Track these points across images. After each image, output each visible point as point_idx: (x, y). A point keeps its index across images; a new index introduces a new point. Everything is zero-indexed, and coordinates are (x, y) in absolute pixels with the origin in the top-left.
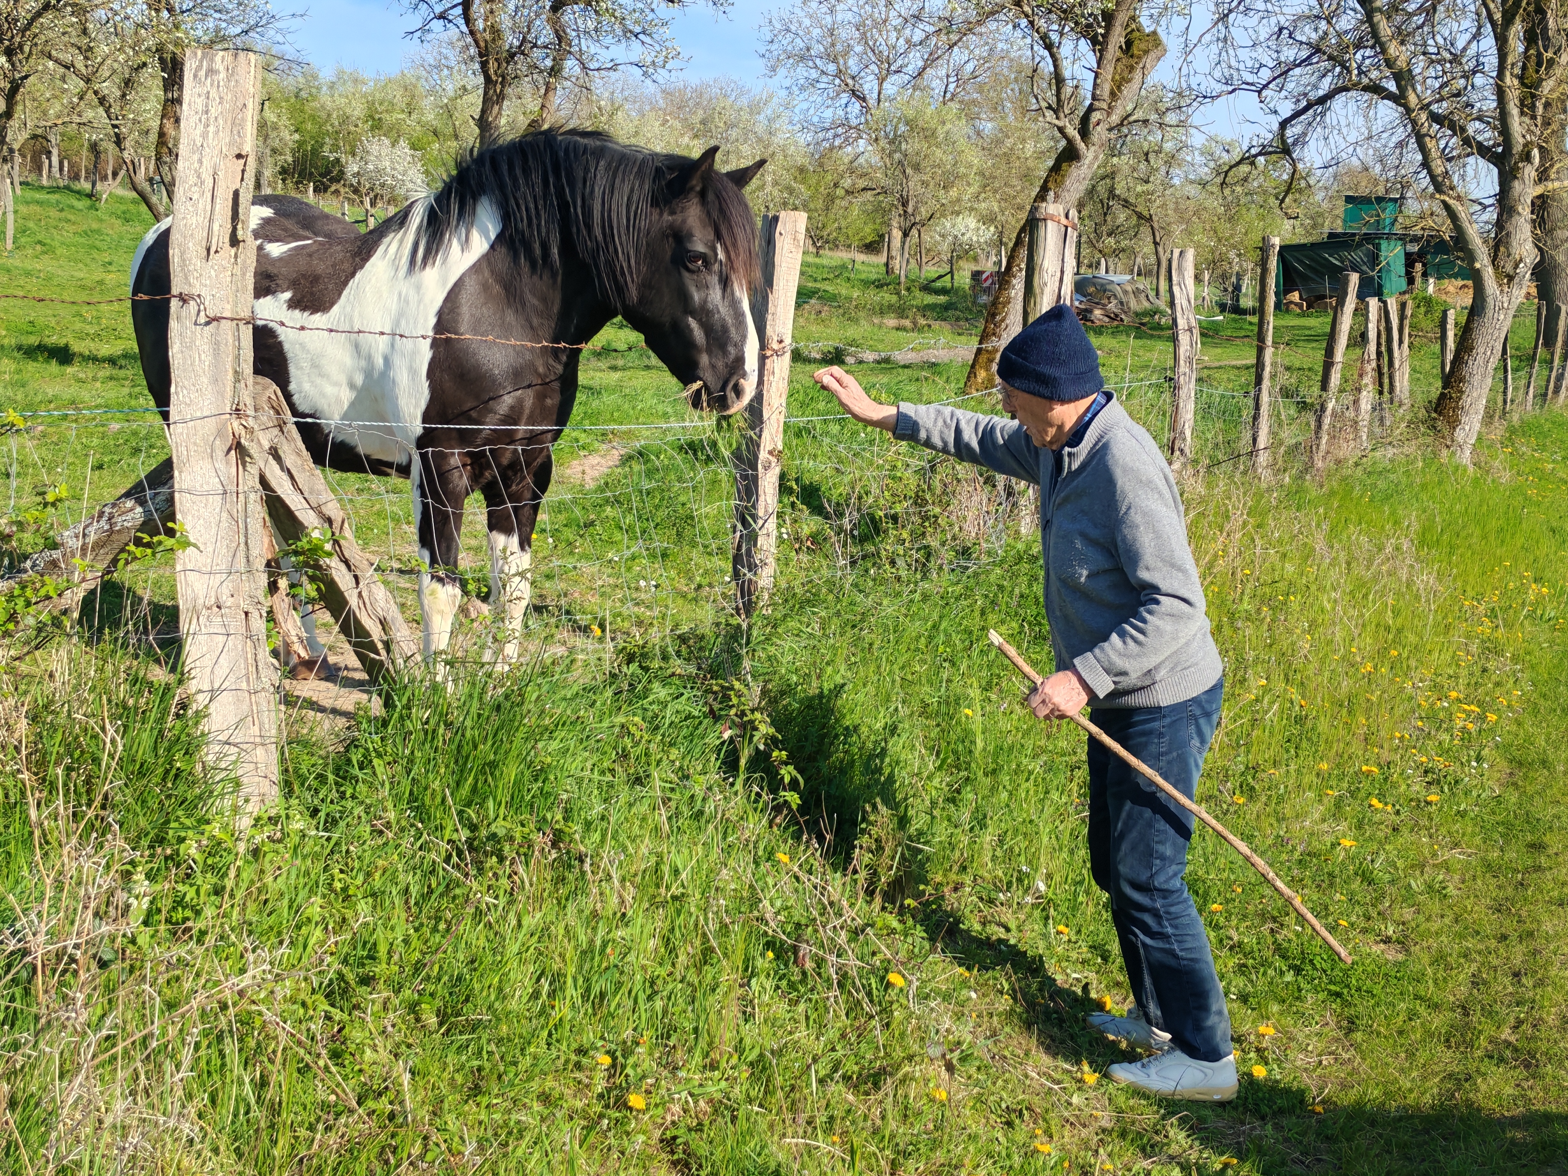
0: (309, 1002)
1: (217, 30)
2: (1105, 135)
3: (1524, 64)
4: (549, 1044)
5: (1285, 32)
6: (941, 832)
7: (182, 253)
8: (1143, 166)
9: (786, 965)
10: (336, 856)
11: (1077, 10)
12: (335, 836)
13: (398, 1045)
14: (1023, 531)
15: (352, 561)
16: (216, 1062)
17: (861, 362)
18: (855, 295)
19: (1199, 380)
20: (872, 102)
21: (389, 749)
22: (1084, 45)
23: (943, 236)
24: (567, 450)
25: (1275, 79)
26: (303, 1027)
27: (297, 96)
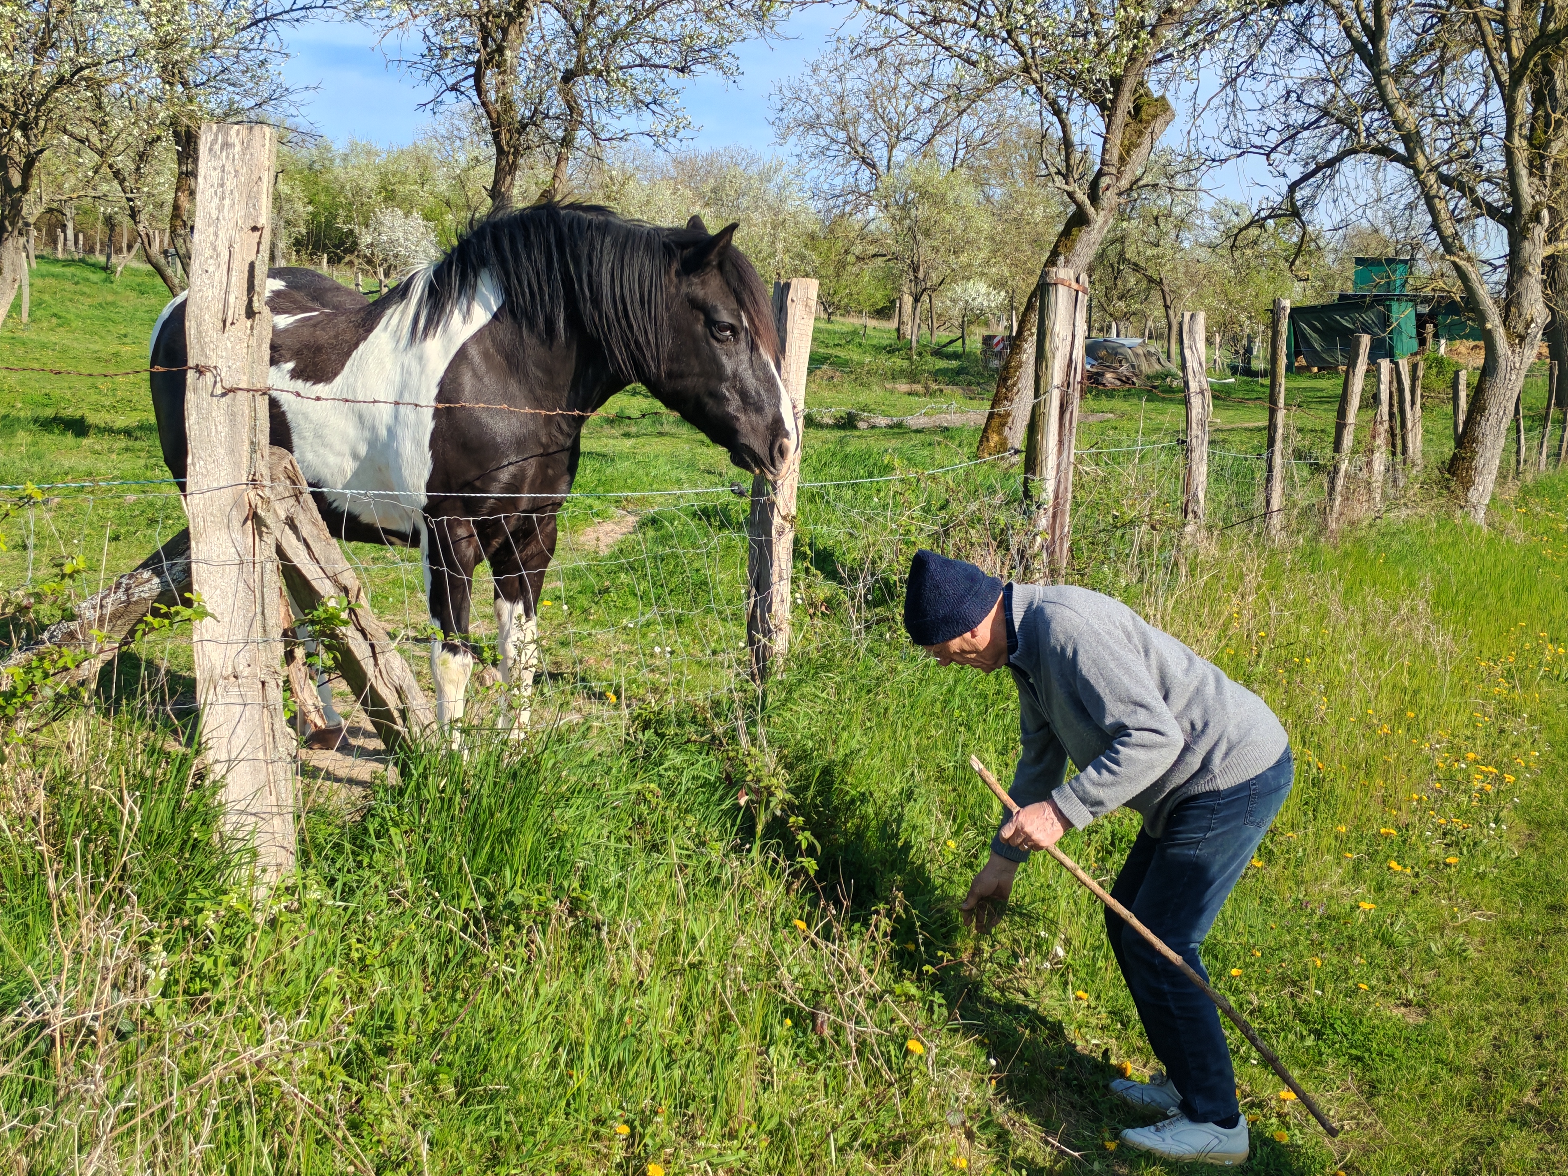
0: (327, 1073)
1: (231, 103)
2: (1115, 200)
3: (1532, 125)
4: (567, 1114)
5: (1293, 95)
7: (199, 325)
8: (1152, 230)
9: (805, 1033)
10: (353, 926)
11: (1085, 76)
12: (352, 905)
13: (416, 1116)
15: (368, 630)
16: (235, 1133)
17: (873, 427)
18: (867, 360)
19: (1212, 443)
20: (882, 169)
21: (405, 818)
22: (1093, 111)
23: (953, 301)
24: (581, 517)
25: (1283, 142)
26: (321, 1098)
27: (310, 169)
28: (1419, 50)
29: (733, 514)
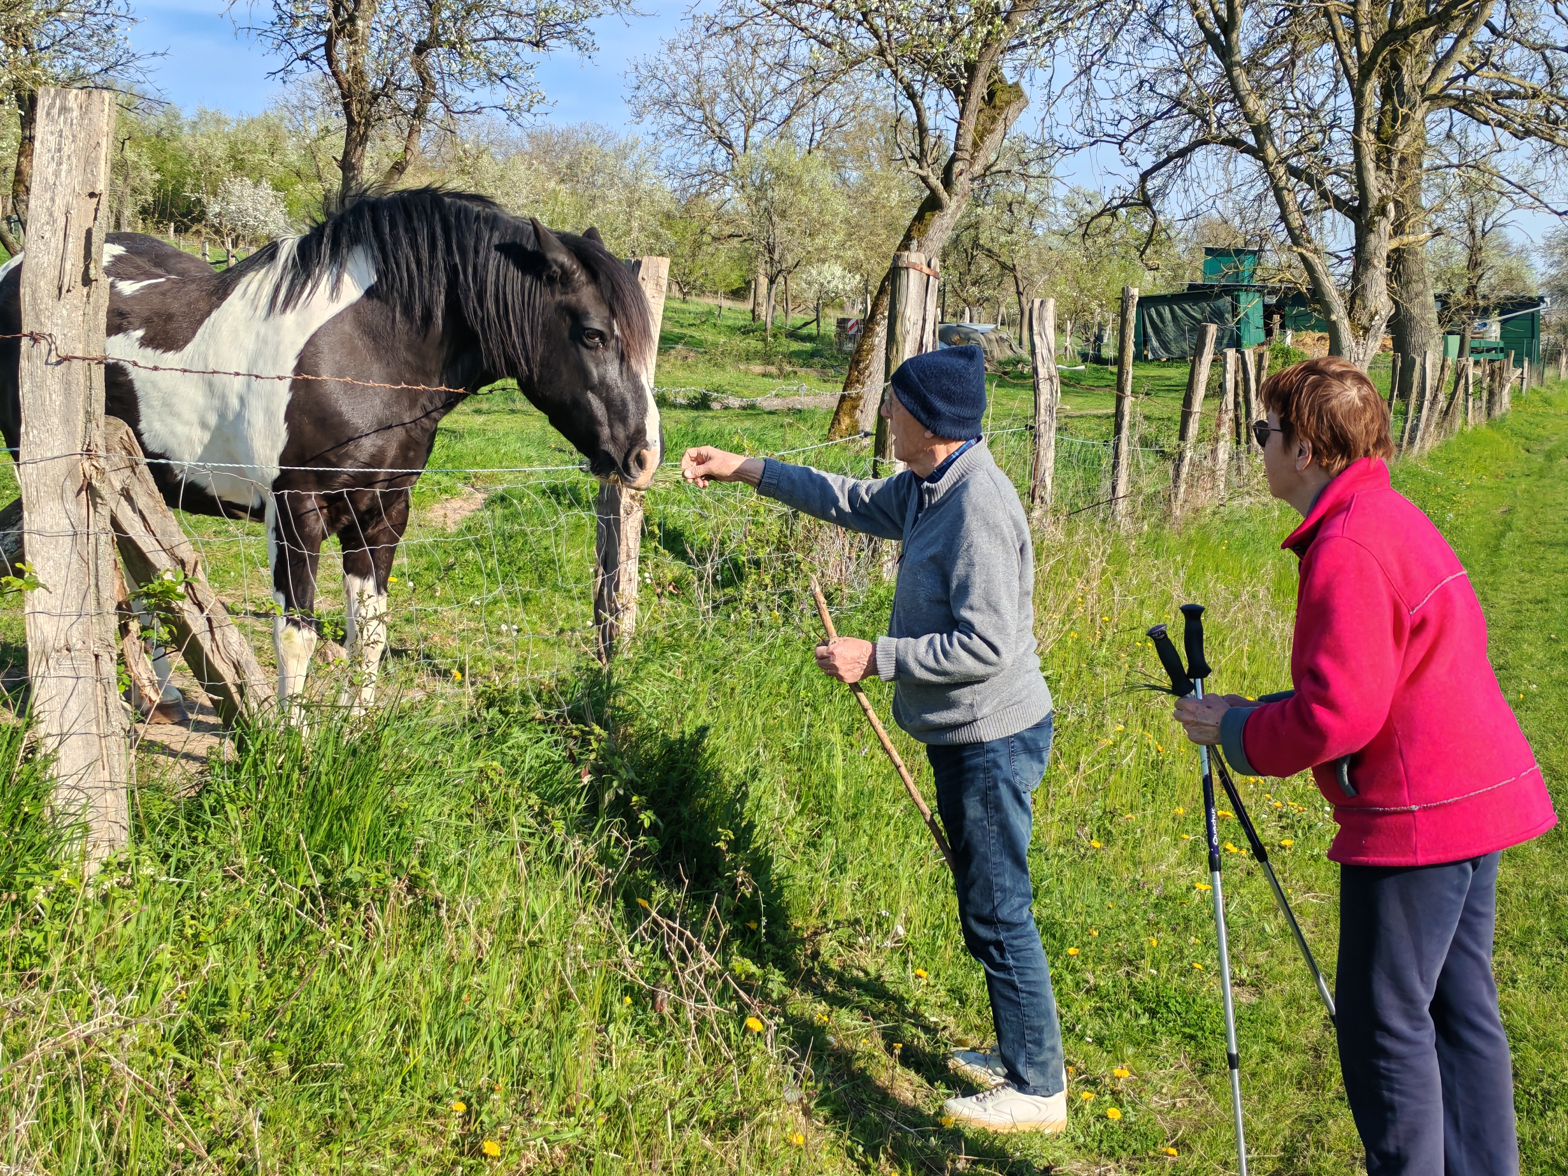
0: (158, 1049)
1: (77, 67)
2: (968, 185)
3: (1380, 119)
4: (403, 1091)
5: (1147, 85)
6: (802, 875)
7: (34, 292)
8: (1006, 217)
9: (644, 1011)
10: (187, 902)
11: (940, 61)
12: (187, 882)
13: (249, 1093)
14: (885, 576)
15: (206, 605)
16: (63, 1109)
17: (726, 408)
18: (722, 341)
19: (1059, 429)
20: (739, 149)
21: (242, 794)
22: (948, 96)
23: (809, 284)
24: (429, 493)
25: (1136, 131)
26: (152, 1075)
27: (158, 135)
28: (1272, 42)
29: (582, 491)
